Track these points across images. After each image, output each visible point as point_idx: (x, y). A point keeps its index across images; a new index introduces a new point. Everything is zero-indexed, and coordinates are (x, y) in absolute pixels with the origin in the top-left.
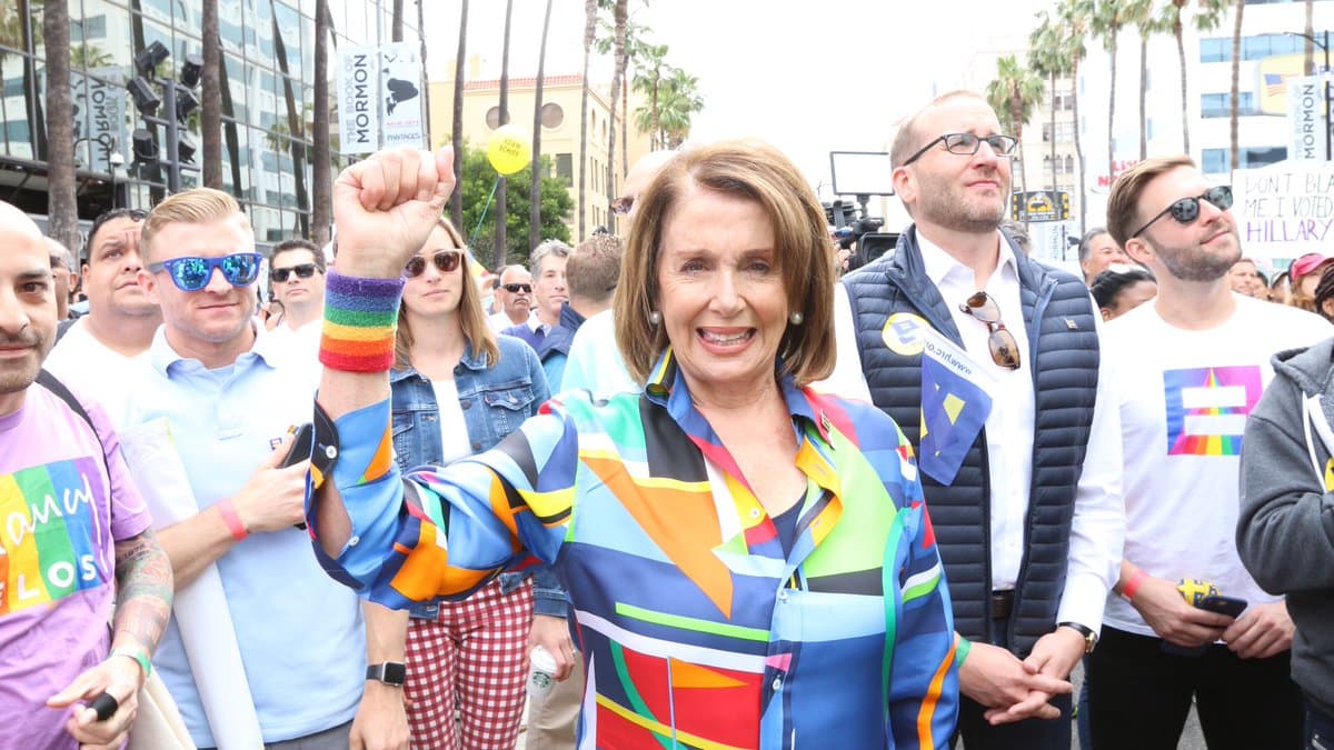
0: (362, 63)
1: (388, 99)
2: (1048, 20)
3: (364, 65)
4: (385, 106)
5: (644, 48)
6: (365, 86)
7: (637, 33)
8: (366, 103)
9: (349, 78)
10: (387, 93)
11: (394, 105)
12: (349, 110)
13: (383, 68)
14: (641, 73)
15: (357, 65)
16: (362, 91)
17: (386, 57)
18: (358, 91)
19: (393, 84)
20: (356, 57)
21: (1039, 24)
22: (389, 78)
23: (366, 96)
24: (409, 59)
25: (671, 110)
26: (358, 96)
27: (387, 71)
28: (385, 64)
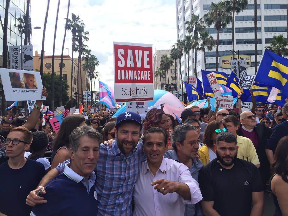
0: (17, 50)
1: (24, 60)
2: (175, 47)
3: (17, 51)
4: (23, 61)
5: (85, 50)
6: (17, 56)
7: (84, 47)
8: (18, 60)
9: (13, 54)
10: (23, 58)
11: (26, 62)
12: (13, 62)
13: (23, 52)
14: (84, 56)
15: (15, 51)
16: (17, 58)
17: (23, 49)
18: (15, 58)
19: (25, 56)
20: (15, 48)
21: (173, 48)
22: (24, 54)
23: (18, 59)
24: (30, 50)
25: (91, 65)
26: (15, 59)
27: (24, 52)
28: (23, 51)
